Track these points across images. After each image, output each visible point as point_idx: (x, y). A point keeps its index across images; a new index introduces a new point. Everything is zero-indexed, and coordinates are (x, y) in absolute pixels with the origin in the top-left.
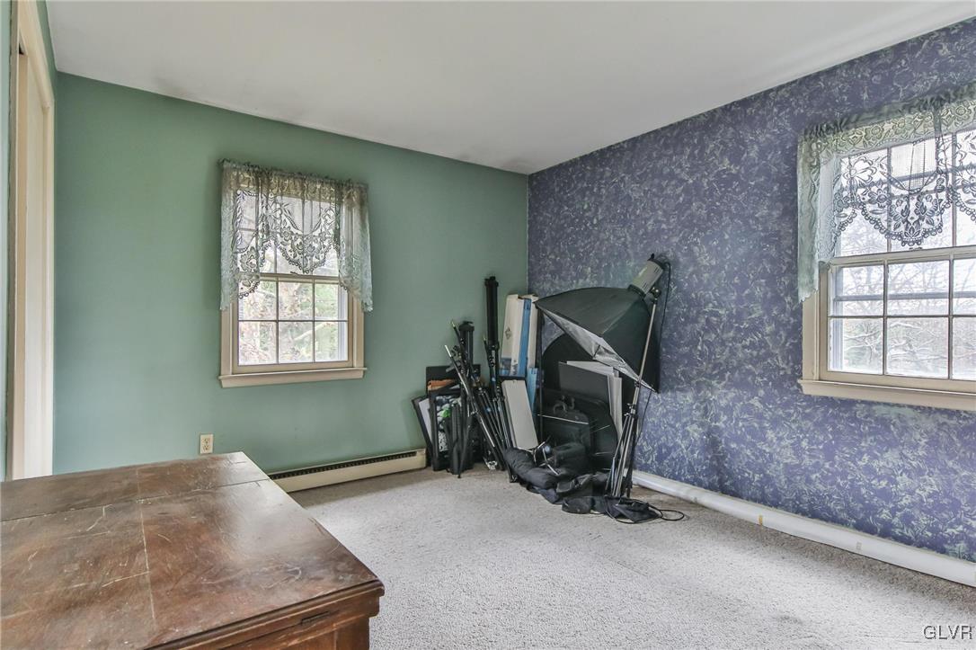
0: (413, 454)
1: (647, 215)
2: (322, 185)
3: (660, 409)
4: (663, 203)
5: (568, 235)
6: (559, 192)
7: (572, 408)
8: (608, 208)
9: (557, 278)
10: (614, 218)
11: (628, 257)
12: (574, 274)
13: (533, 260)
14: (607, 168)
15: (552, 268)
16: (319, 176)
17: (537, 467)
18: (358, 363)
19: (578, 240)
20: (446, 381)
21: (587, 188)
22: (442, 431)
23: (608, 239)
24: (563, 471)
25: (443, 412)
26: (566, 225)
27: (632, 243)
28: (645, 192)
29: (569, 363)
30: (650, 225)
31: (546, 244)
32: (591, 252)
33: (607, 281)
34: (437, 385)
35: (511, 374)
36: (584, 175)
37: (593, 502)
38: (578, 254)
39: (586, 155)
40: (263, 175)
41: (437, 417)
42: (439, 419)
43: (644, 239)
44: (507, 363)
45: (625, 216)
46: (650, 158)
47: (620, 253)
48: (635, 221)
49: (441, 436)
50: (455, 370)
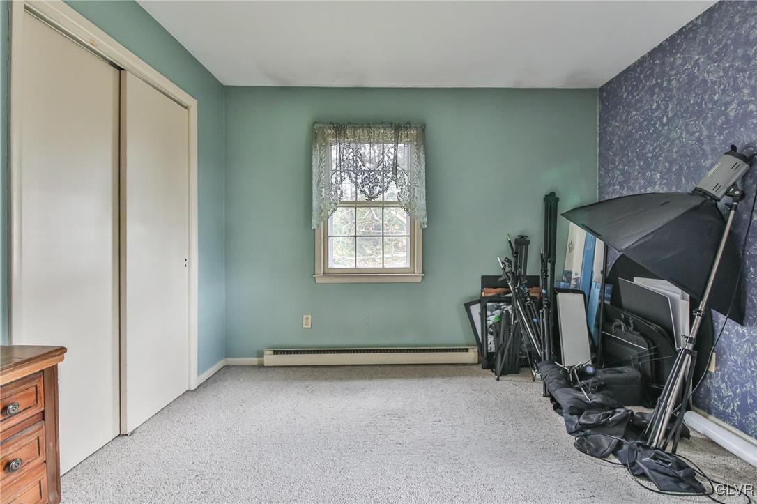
0: (467, 350)
1: (728, 99)
2: (385, 129)
3: (745, 346)
4: (750, 78)
5: (637, 141)
6: (627, 97)
7: (631, 328)
8: (679, 103)
9: (626, 189)
10: (686, 111)
11: (704, 155)
12: (642, 182)
13: (602, 173)
14: (679, 55)
15: (621, 178)
16: (382, 123)
17: (571, 387)
18: (418, 270)
19: (646, 144)
20: (499, 290)
21: (655, 86)
22: (492, 333)
23: (680, 137)
24: (597, 398)
25: (493, 317)
26: (634, 131)
27: (709, 137)
28: (725, 71)
29: (638, 281)
30: (733, 110)
31: (615, 154)
32: (660, 155)
33: (678, 186)
34: (491, 292)
35: (572, 287)
36: (653, 71)
37: (619, 445)
38: (646, 159)
39: (655, 48)
40: (341, 128)
41: (486, 320)
42: (489, 323)
43: (726, 129)
44: (568, 275)
45: (700, 105)
46: (730, 26)
47: (693, 151)
48: (712, 109)
49: (491, 339)
50: (505, 279)
